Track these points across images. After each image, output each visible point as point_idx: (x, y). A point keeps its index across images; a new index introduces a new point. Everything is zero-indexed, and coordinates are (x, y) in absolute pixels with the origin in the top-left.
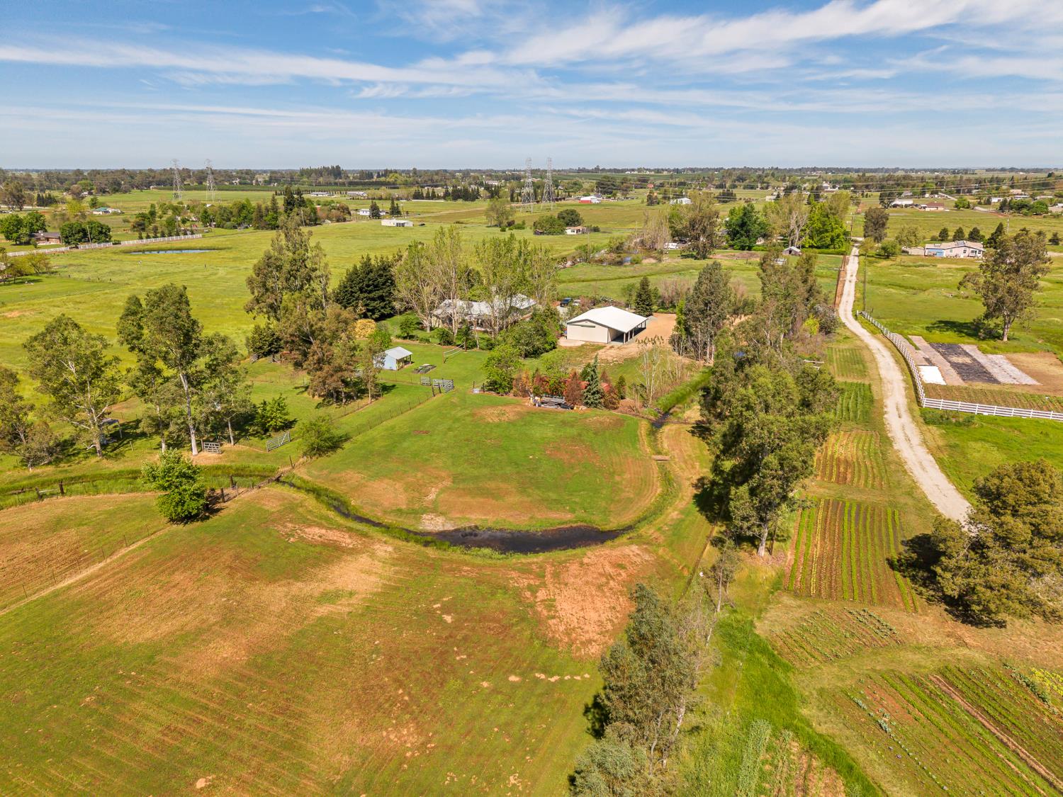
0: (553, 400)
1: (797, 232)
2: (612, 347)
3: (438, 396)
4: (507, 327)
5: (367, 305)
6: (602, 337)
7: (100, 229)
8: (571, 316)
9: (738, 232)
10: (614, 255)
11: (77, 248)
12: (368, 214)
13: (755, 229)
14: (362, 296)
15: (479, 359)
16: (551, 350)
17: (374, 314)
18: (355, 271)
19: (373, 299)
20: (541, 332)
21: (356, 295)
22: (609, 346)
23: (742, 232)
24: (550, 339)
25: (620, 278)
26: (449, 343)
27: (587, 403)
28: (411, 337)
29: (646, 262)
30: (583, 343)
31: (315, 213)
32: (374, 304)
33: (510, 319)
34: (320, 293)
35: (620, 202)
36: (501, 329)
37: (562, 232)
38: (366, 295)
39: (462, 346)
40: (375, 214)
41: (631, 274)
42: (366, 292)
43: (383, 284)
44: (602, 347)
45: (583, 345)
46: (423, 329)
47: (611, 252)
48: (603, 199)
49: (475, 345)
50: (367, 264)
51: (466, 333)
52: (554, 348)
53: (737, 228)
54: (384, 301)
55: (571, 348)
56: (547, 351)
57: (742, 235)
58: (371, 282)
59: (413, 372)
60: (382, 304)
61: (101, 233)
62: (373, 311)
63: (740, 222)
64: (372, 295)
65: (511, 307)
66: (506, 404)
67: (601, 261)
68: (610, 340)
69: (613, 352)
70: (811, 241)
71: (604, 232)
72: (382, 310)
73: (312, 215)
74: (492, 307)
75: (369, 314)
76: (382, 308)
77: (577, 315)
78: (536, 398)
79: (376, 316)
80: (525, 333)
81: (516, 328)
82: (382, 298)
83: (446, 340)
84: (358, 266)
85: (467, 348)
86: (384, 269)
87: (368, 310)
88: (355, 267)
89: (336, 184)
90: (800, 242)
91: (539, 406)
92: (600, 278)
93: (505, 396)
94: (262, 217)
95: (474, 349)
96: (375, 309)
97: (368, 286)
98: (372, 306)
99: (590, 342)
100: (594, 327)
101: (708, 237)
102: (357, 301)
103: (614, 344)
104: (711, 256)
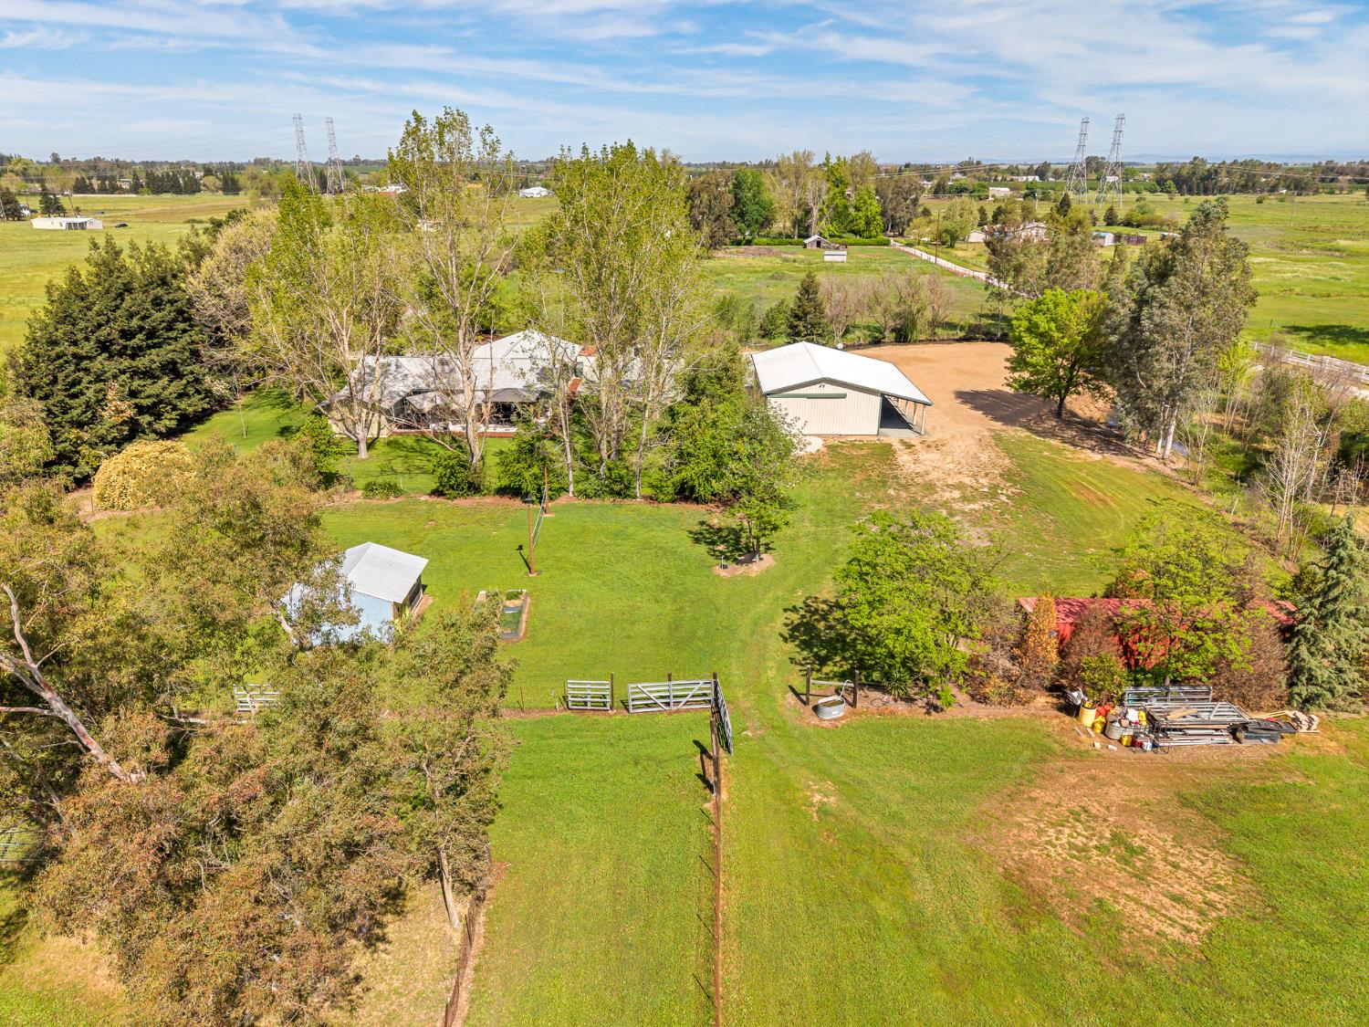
2: (908, 445)
5: (133, 394)
6: (861, 420)
17: (158, 417)
18: (76, 291)
19: (148, 374)
21: (96, 366)
22: (895, 443)
30: (820, 441)
32: (154, 388)
38: (126, 363)
42: (121, 354)
43: (170, 328)
44: (887, 448)
45: (831, 449)
50: (109, 264)
54: (179, 376)
58: (135, 322)
60: (177, 386)
62: (154, 410)
64: (142, 362)
69: (934, 459)
72: (182, 405)
76: (180, 396)
79: (168, 422)
82: (172, 369)
84: (85, 271)
86: (163, 282)
87: (139, 409)
88: (74, 275)
91: (1154, 745)
93: (956, 712)
95: (563, 500)
96: (161, 402)
97: (127, 334)
98: (148, 397)
99: (833, 436)
100: (844, 396)
101: (718, 218)
102: (100, 385)
103: (893, 434)
104: (719, 254)
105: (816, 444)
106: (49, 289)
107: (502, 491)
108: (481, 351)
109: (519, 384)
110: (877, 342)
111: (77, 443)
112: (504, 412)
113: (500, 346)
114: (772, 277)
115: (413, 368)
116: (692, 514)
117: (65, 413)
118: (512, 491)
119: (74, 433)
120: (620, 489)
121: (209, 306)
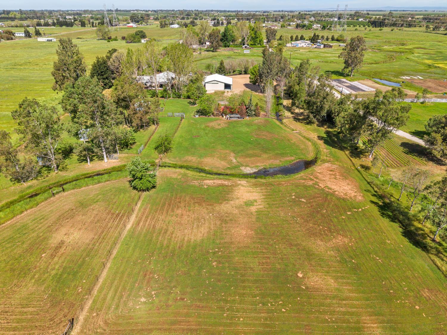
0: (235, 116)
1: (246, 39)
2: (228, 92)
3: (183, 120)
5: (103, 82)
6: (221, 87)
12: (24, 35)
13: (229, 37)
19: (105, 79)
21: (99, 77)
23: (225, 39)
27: (248, 115)
32: (105, 81)
35: (148, 27)
37: (140, 41)
38: (102, 77)
40: (28, 35)
43: (106, 71)
44: (224, 92)
48: (138, 25)
49: (170, 96)
53: (223, 38)
54: (108, 79)
57: (225, 41)
58: (102, 70)
60: (108, 81)
62: (106, 85)
64: (104, 77)
66: (215, 120)
68: (224, 89)
72: (109, 84)
78: (227, 116)
79: (108, 86)
84: (96, 61)
86: (105, 63)
90: (247, 43)
91: (230, 119)
95: (170, 98)
97: (102, 72)
98: (105, 83)
99: (217, 90)
100: (218, 83)
101: (217, 42)
103: (227, 90)
104: (219, 50)
105: (213, 91)
107: (161, 97)
108: (158, 75)
109: (163, 81)
110: (240, 74)
112: (161, 86)
113: (161, 75)
114: (228, 58)
115: (146, 78)
116: (189, 100)
118: (163, 97)
120: (179, 97)
121: (112, 67)
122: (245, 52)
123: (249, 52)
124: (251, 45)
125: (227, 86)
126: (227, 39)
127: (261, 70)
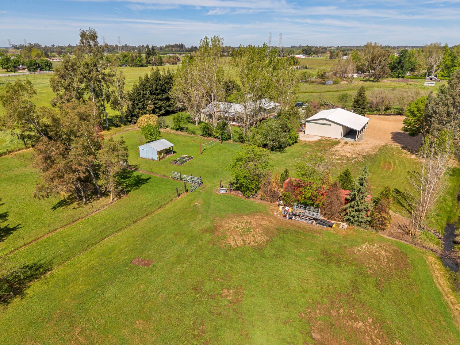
0: (306, 212)
1: (435, 67)
2: (346, 143)
3: (184, 196)
4: (256, 124)
5: (155, 104)
6: (336, 133)
7: (46, 63)
8: (308, 116)
9: (396, 67)
10: (321, 80)
11: (34, 73)
13: (406, 65)
14: (152, 97)
15: (232, 151)
16: (293, 144)
17: (161, 110)
18: (146, 79)
19: (160, 100)
20: (286, 129)
21: (147, 96)
22: (343, 142)
23: (399, 67)
24: (293, 134)
25: (329, 91)
26: (210, 135)
27: (348, 220)
28: (182, 129)
29: (342, 83)
30: (320, 138)
31: (161, 59)
32: (160, 103)
33: (259, 117)
34: (117, 94)
35: (315, 58)
36: (251, 125)
38: (155, 96)
39: (219, 138)
41: (336, 89)
42: (154, 94)
44: (337, 143)
45: (320, 140)
46: (193, 123)
47: (318, 78)
48: (306, 57)
49: (229, 138)
50: (156, 73)
51: (223, 127)
52: (296, 142)
53: (396, 65)
54: (169, 101)
55: (310, 142)
56: (290, 145)
57: (398, 69)
58: (159, 87)
59: (170, 163)
60: (168, 104)
61: (47, 65)
62: (160, 108)
63: (398, 60)
64: (159, 97)
65: (260, 107)
66: (253, 213)
67: (313, 82)
68: (342, 136)
69: (348, 148)
70: (442, 73)
71: (311, 69)
72: (167, 108)
73: (159, 60)
74: (245, 107)
75: (157, 110)
76: (167, 106)
77: (313, 115)
78: (287, 208)
79: (163, 112)
80: (273, 130)
81: (265, 125)
82: (167, 99)
83: (207, 132)
85: (223, 140)
86: (170, 79)
87: (156, 108)
88: (147, 76)
89: (180, 51)
90: (436, 73)
91: (291, 218)
92: (316, 91)
93: (252, 199)
94: (133, 60)
95: (229, 141)
96: (162, 107)
97: (156, 90)
98: (159, 105)
99: (327, 137)
100: (330, 125)
101: (382, 68)
102: (148, 101)
103: (347, 139)
104: (382, 81)
105: (317, 139)
106: (140, 78)
111: (139, 113)
117: (138, 106)
119: (138, 111)
122: (425, 84)
123: (433, 85)
124: (443, 76)
125: (350, 133)
126: (402, 67)
127: (430, 105)
